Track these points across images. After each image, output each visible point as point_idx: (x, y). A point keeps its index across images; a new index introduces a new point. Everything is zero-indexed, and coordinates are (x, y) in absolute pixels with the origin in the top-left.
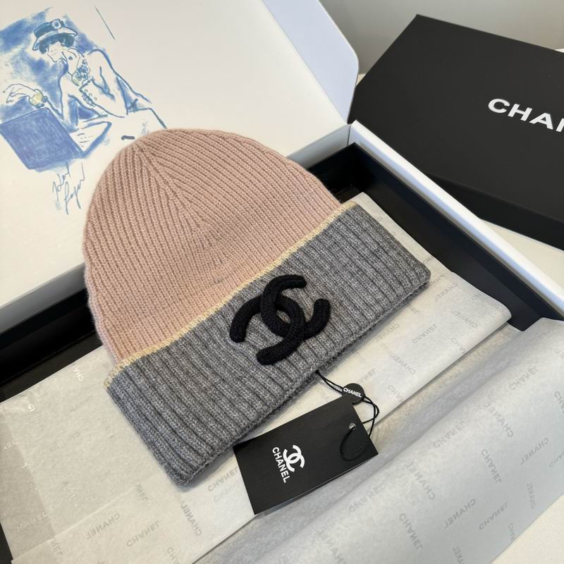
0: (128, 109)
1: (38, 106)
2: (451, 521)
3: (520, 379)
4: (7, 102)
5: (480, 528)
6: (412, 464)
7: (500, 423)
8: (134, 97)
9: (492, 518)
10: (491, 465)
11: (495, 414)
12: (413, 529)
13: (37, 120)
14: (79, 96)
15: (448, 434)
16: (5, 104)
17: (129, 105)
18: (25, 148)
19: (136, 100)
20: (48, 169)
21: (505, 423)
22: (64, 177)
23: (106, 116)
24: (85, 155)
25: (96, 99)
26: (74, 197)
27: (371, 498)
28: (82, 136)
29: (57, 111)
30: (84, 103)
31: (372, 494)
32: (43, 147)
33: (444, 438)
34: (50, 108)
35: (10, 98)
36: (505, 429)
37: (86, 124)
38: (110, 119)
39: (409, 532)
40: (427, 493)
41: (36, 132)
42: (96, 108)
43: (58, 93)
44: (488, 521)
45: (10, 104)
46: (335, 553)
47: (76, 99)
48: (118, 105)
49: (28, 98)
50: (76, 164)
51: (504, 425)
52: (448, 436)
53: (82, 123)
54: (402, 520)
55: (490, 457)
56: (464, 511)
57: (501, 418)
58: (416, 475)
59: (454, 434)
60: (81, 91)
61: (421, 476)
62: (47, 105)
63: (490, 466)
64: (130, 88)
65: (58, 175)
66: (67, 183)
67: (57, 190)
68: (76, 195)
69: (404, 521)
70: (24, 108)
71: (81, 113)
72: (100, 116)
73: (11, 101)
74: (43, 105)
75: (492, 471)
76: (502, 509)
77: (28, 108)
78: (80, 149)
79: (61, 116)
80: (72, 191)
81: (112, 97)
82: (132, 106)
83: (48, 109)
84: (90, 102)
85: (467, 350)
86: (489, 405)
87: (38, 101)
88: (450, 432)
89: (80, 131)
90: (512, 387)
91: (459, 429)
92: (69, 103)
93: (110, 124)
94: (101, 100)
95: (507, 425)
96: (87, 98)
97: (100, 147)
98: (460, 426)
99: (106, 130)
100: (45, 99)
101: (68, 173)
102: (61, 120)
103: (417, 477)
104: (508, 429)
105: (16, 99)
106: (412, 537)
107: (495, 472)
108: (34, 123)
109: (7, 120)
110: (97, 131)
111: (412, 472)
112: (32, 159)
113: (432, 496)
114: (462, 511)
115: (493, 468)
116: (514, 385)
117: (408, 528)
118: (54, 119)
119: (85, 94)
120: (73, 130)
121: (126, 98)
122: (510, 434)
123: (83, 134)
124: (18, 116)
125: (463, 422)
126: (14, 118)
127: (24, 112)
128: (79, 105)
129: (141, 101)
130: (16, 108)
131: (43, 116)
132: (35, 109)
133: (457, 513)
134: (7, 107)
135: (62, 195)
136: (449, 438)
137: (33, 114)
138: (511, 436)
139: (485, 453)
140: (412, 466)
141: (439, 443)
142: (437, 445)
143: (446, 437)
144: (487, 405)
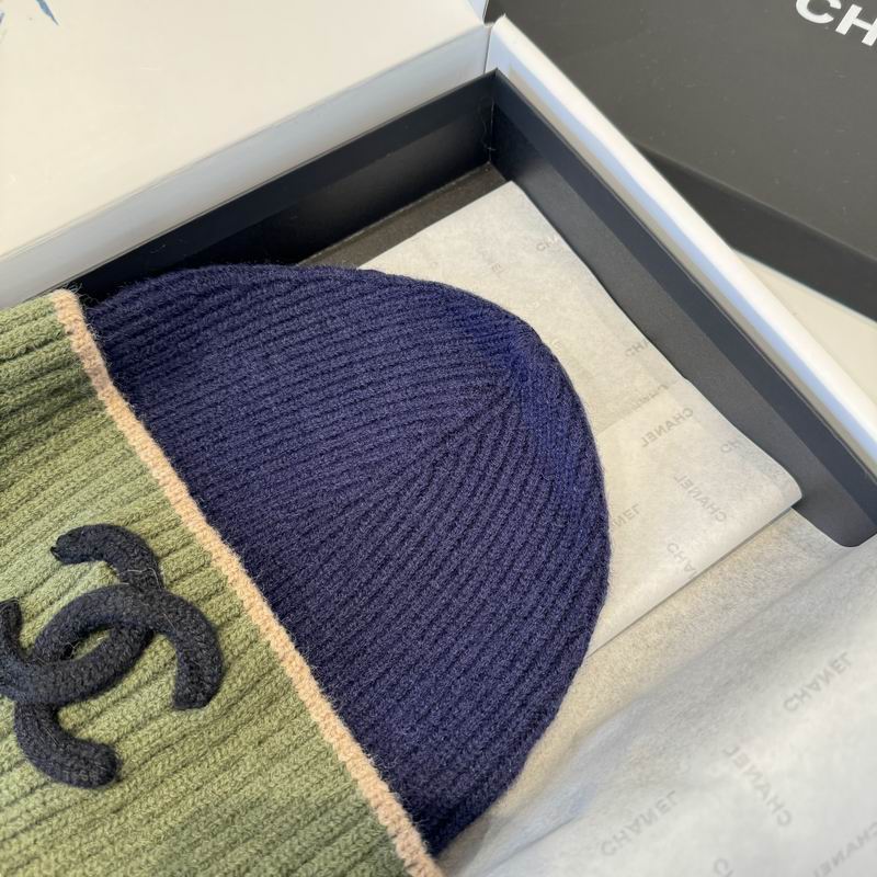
3: (809, 687)
7: (759, 794)
11: (749, 773)
15: (637, 821)
21: (772, 794)
33: (627, 831)
36: (772, 807)
51: (769, 798)
57: (761, 782)
59: (649, 823)
91: (664, 809)
95: (776, 797)
98: (666, 802)
104: (779, 807)
122: (785, 819)
125: (673, 792)
136: (638, 832)
138: (786, 823)
139: (721, 867)
141: (615, 844)
142: (608, 849)
143: (630, 828)
144: (730, 751)
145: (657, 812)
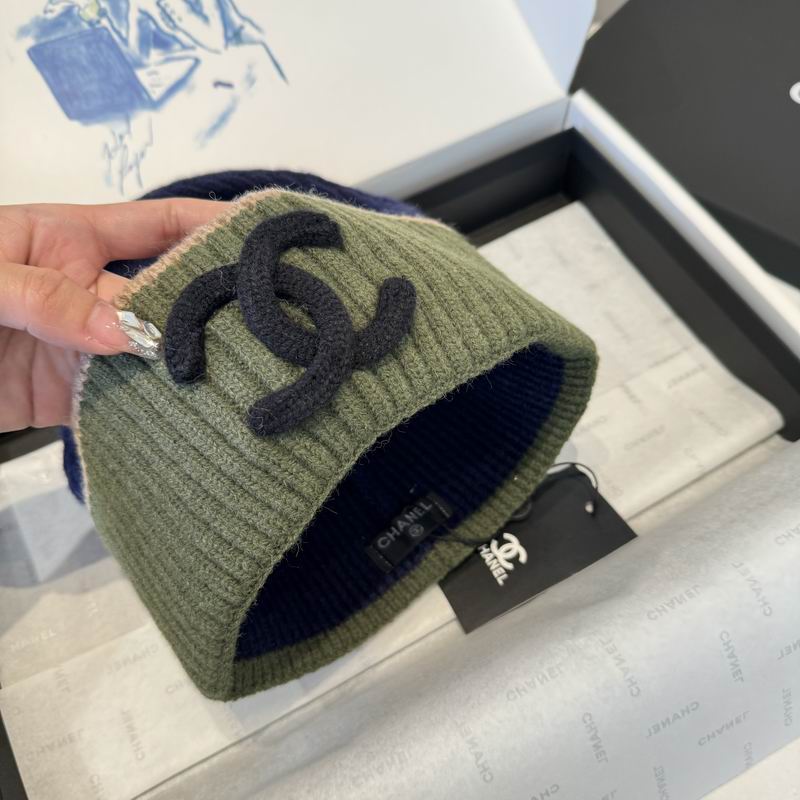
0: (228, 40)
1: (91, 23)
2: (657, 729)
3: (793, 531)
4: (45, 12)
5: (700, 743)
6: (610, 641)
8: (238, 21)
9: (720, 732)
10: (732, 656)
11: (749, 580)
12: (599, 735)
13: (88, 45)
14: (155, 12)
15: (672, 602)
16: (41, 14)
17: (230, 34)
18: (66, 87)
19: (242, 28)
20: (99, 121)
21: (762, 594)
22: (121, 137)
23: (192, 48)
24: (155, 105)
25: (180, 19)
26: (134, 169)
27: (542, 683)
28: (154, 76)
29: (118, 33)
30: (162, 25)
31: (544, 676)
32: (94, 87)
33: (666, 607)
34: (110, 28)
35: (50, 7)
36: (761, 603)
37: (162, 58)
38: (199, 52)
39: (592, 739)
40: (629, 687)
41: (85, 62)
42: (180, 35)
43: (123, 5)
44: (714, 735)
45: (50, 16)
46: (478, 759)
47: (150, 17)
48: (213, 34)
49: (76, 9)
50: (141, 119)
51: (760, 597)
52: (671, 604)
53: (155, 55)
54: (585, 722)
55: (730, 644)
56: (679, 717)
57: (757, 587)
58: (616, 658)
59: (681, 603)
60: (158, 4)
61: (623, 661)
62: (104, 22)
63: (729, 657)
64: (235, 8)
65: (114, 134)
66: (125, 147)
67: (110, 156)
68: (138, 167)
69: (589, 722)
70: (69, 25)
71: (157, 39)
72: (184, 47)
73: (51, 11)
74: (98, 22)
75: (732, 664)
76: (738, 721)
77: (76, 24)
78: (149, 96)
79: (125, 41)
80: (131, 159)
81: (206, 19)
82: (234, 36)
83: (106, 29)
84: (171, 24)
85: (708, 469)
86: (741, 564)
87: (91, 14)
88: (676, 598)
89: (152, 68)
90: (780, 541)
91: (691, 595)
92: (140, 23)
93: (197, 61)
94: (189, 22)
96: (167, 16)
97: (181, 96)
98: (692, 591)
99: (191, 70)
100: (102, 13)
101: (129, 132)
102: (123, 48)
103: (617, 661)
104: (765, 604)
105: (58, 9)
106: (594, 746)
107: (737, 666)
108: (83, 49)
109: (43, 40)
110: (176, 70)
111: (610, 653)
112: (76, 104)
113: (635, 691)
114: (676, 717)
115: (733, 660)
116: (784, 539)
117: (592, 733)
118: (112, 45)
119: (163, 11)
120: (141, 65)
121: (226, 22)
122: (768, 612)
123: (155, 73)
124: (59, 34)
125: (697, 586)
126: (53, 37)
127: (69, 28)
128: (153, 27)
129: (248, 30)
130: (57, 23)
131: (97, 37)
132: (86, 26)
133: (668, 720)
134: (45, 20)
135: (116, 163)
136: (672, 608)
137: (82, 34)
138: (769, 615)
139: (724, 636)
140: (611, 645)
141: (657, 613)
142: (653, 616)
143: (668, 605)
144: (737, 564)
145: (686, 597)
